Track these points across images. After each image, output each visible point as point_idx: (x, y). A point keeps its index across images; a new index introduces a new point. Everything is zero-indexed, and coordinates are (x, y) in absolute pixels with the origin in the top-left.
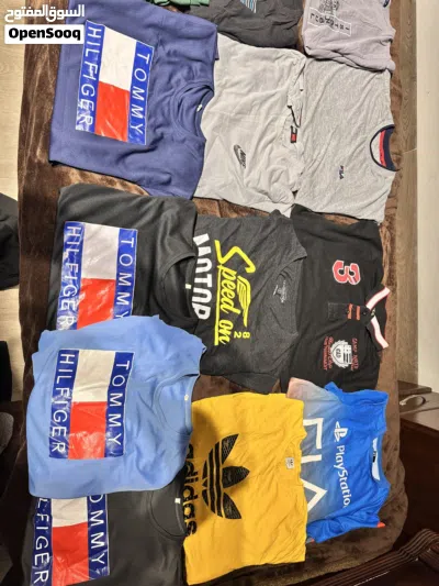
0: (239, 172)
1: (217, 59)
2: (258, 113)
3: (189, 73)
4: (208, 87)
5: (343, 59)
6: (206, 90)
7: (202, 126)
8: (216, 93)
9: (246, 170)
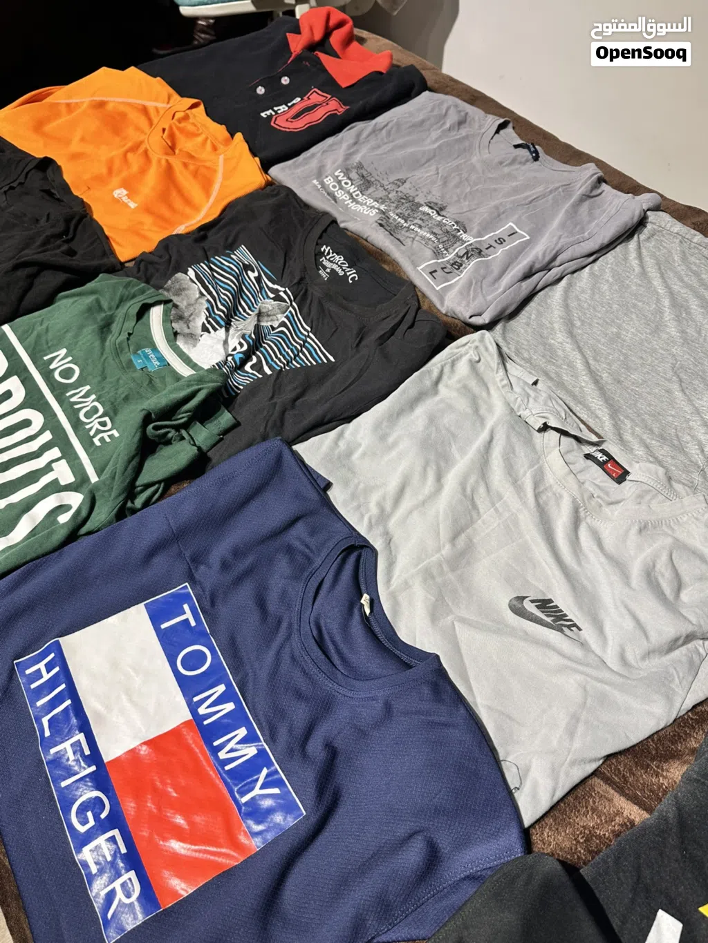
0: (578, 653)
1: (329, 485)
2: (495, 498)
3: (292, 560)
4: (350, 550)
5: (555, 272)
6: (352, 560)
7: (404, 635)
8: (377, 544)
9: (588, 633)
